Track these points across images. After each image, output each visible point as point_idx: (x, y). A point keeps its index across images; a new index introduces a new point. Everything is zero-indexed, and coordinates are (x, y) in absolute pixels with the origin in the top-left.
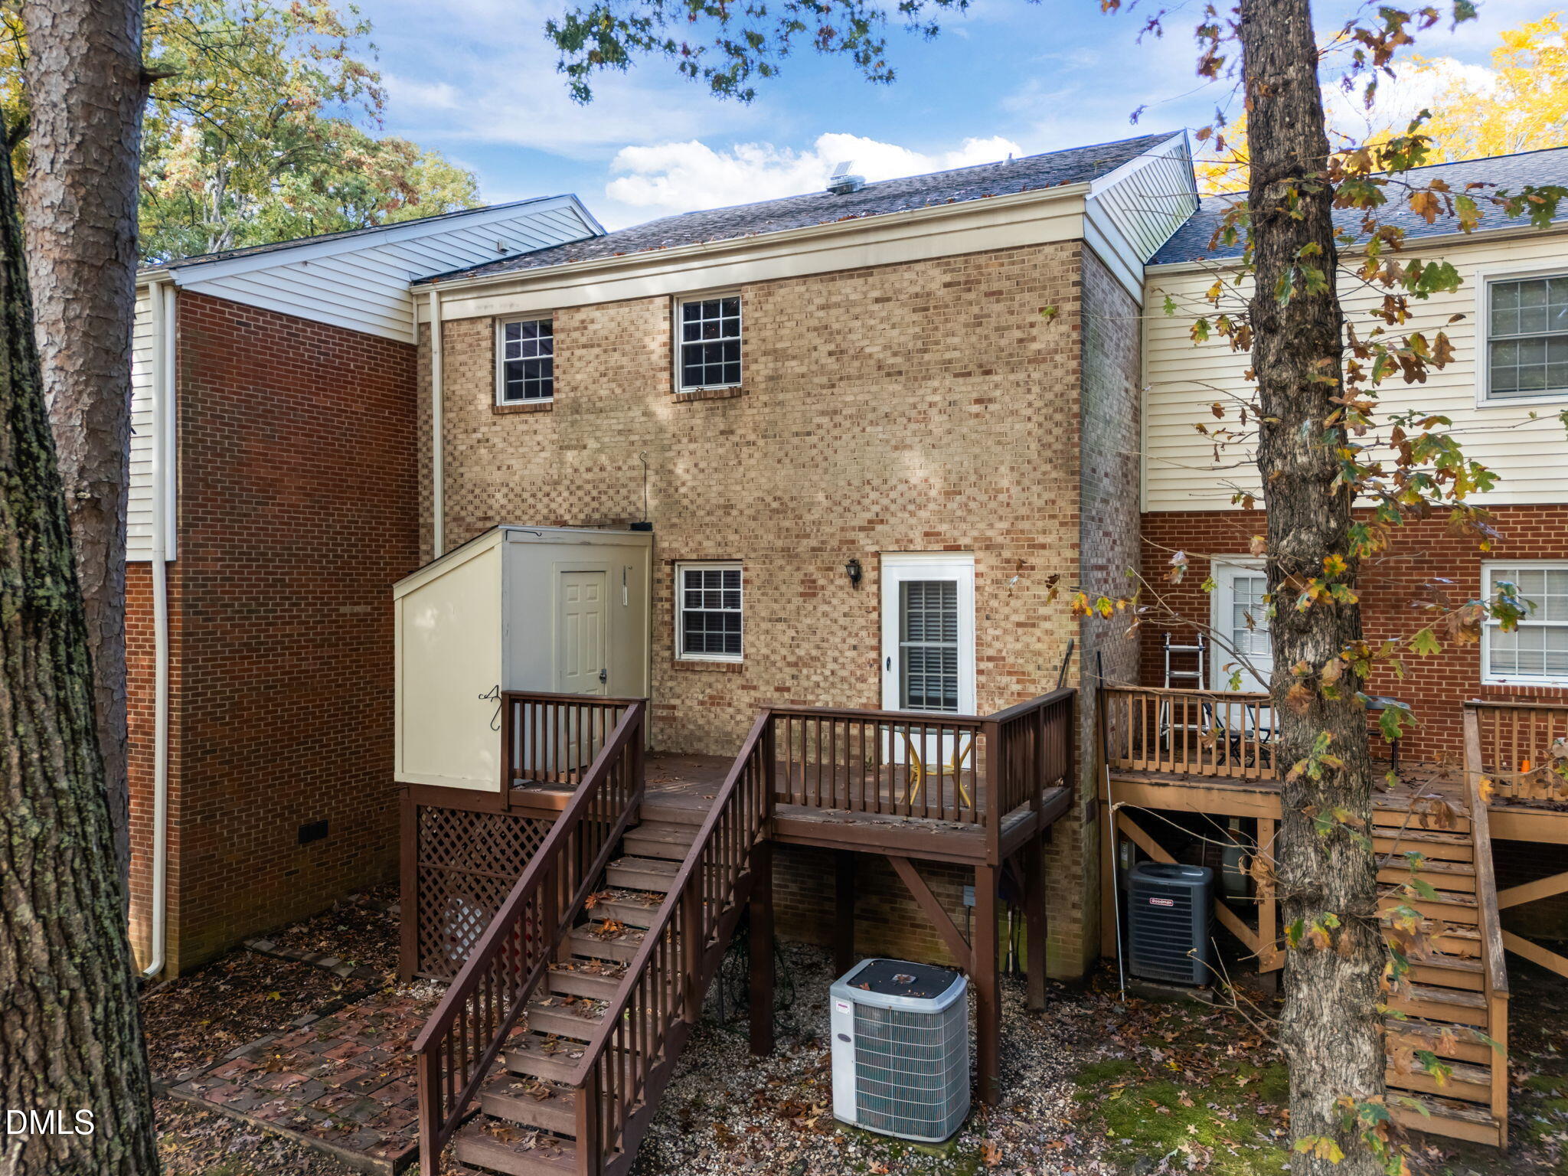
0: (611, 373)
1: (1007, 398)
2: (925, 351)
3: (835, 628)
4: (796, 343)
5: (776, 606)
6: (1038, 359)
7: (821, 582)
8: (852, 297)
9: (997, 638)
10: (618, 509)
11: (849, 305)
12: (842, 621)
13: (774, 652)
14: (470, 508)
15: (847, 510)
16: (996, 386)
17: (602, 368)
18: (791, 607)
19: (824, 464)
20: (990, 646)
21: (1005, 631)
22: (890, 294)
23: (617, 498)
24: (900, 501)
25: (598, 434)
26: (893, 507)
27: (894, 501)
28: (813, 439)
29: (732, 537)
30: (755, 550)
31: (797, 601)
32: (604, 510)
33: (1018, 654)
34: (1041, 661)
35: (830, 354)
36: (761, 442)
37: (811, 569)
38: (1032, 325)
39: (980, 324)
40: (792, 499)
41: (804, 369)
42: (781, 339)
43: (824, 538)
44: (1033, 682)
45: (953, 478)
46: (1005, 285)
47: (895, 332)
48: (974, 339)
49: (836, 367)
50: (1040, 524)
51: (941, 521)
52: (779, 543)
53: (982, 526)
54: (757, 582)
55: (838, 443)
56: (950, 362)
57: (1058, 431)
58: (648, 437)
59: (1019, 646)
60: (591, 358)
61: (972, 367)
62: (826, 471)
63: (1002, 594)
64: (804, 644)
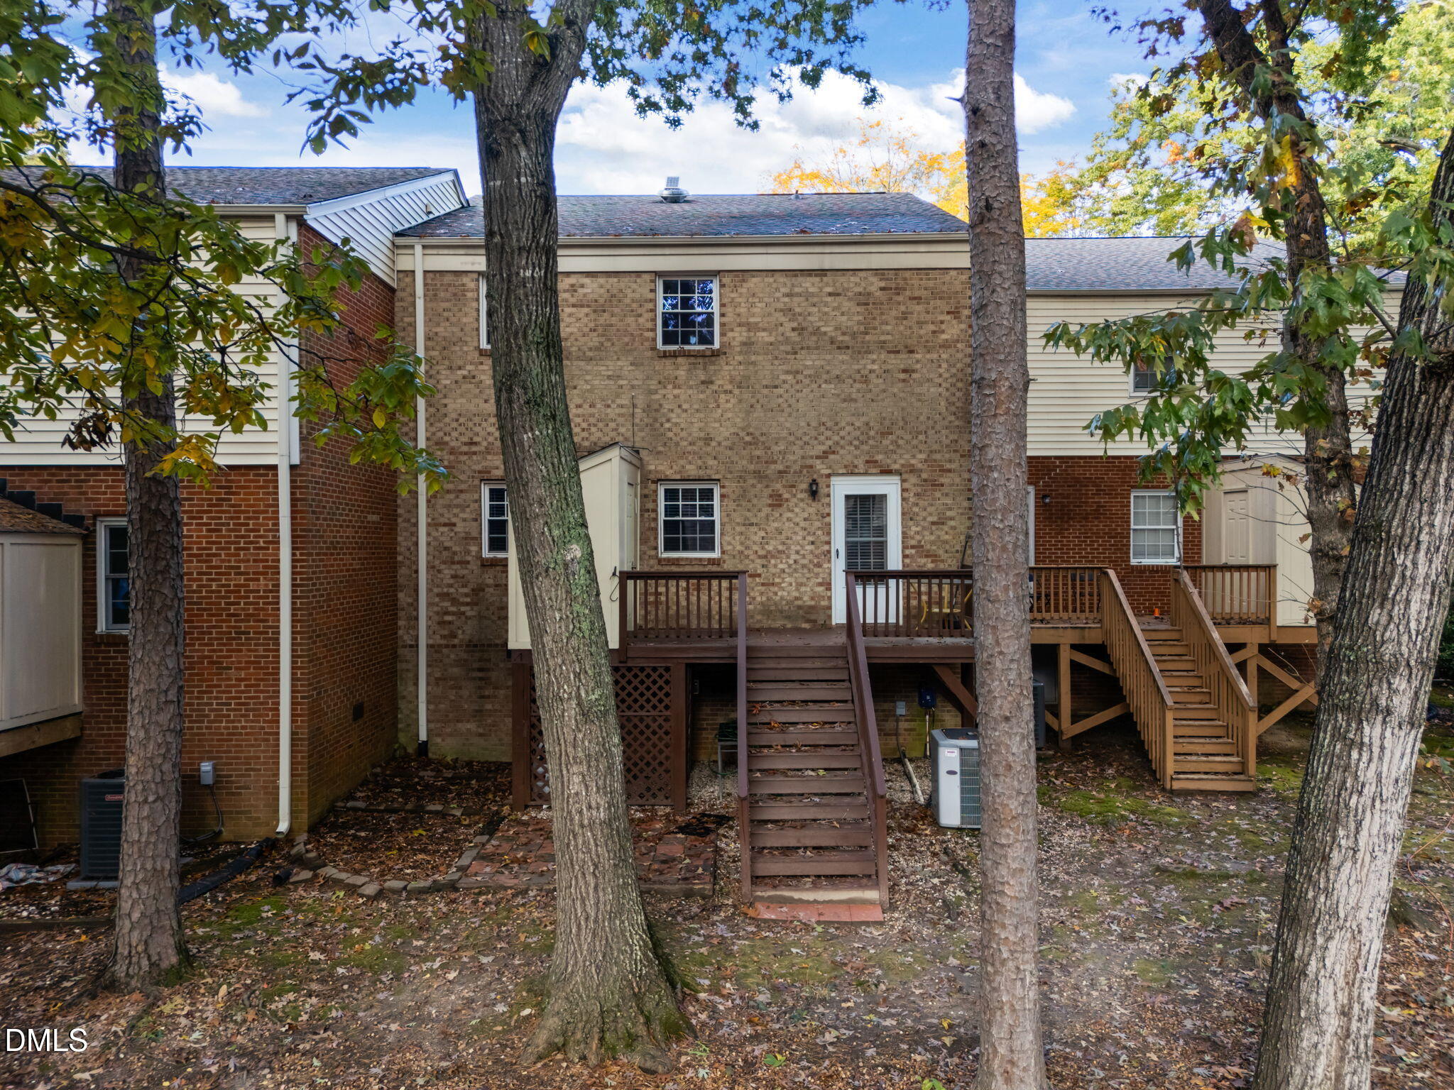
0: (600, 329)
1: (925, 371)
2: (867, 333)
3: (797, 529)
4: (766, 320)
5: (748, 514)
6: (945, 345)
7: (786, 496)
8: (811, 290)
9: (918, 533)
11: (807, 296)
12: (802, 524)
13: (747, 548)
15: (807, 443)
16: (918, 361)
17: (592, 325)
18: (763, 514)
19: (789, 410)
20: (912, 538)
21: (924, 528)
22: (840, 291)
23: (606, 430)
24: (848, 438)
25: (588, 378)
26: (842, 442)
27: (843, 438)
28: (780, 391)
29: (711, 462)
30: (731, 472)
31: (767, 510)
32: (593, 438)
33: (932, 543)
34: (947, 547)
35: (793, 329)
36: (736, 391)
37: (778, 486)
38: (942, 322)
39: (906, 318)
40: (762, 434)
41: (772, 339)
42: (753, 315)
43: (788, 464)
44: (943, 561)
45: (887, 423)
46: (923, 293)
47: (844, 318)
48: (902, 328)
49: (798, 339)
50: (947, 456)
51: (878, 453)
52: (752, 467)
53: (906, 456)
54: (733, 496)
55: (799, 395)
56: (884, 342)
57: (959, 394)
58: (635, 382)
59: (933, 538)
60: (581, 315)
61: (900, 347)
62: (790, 415)
63: (921, 503)
64: (773, 542)
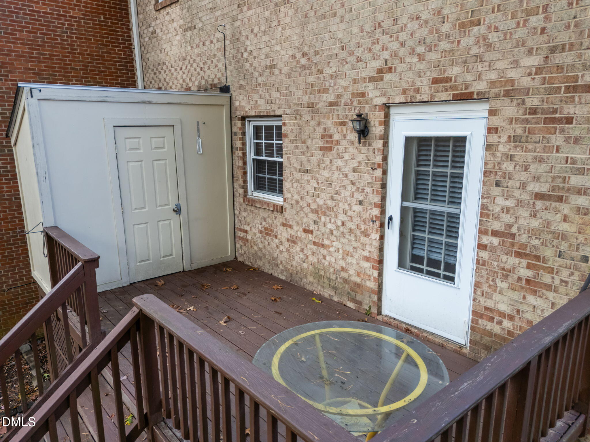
3: (346, 182)
5: (304, 159)
7: (336, 137)
9: (507, 210)
12: (352, 176)
13: (302, 198)
15: (359, 59)
18: (314, 160)
20: (497, 218)
21: (519, 203)
24: (410, 43)
25: (201, 14)
26: (402, 52)
27: (403, 44)
29: (276, 95)
30: (290, 107)
31: (319, 154)
33: (533, 233)
34: (564, 246)
37: (329, 123)
40: (316, 53)
43: (339, 92)
44: (551, 270)
51: (453, 63)
52: (306, 99)
53: (502, 65)
58: (225, 11)
59: (535, 223)
62: (342, 19)
63: (520, 155)
64: (323, 195)
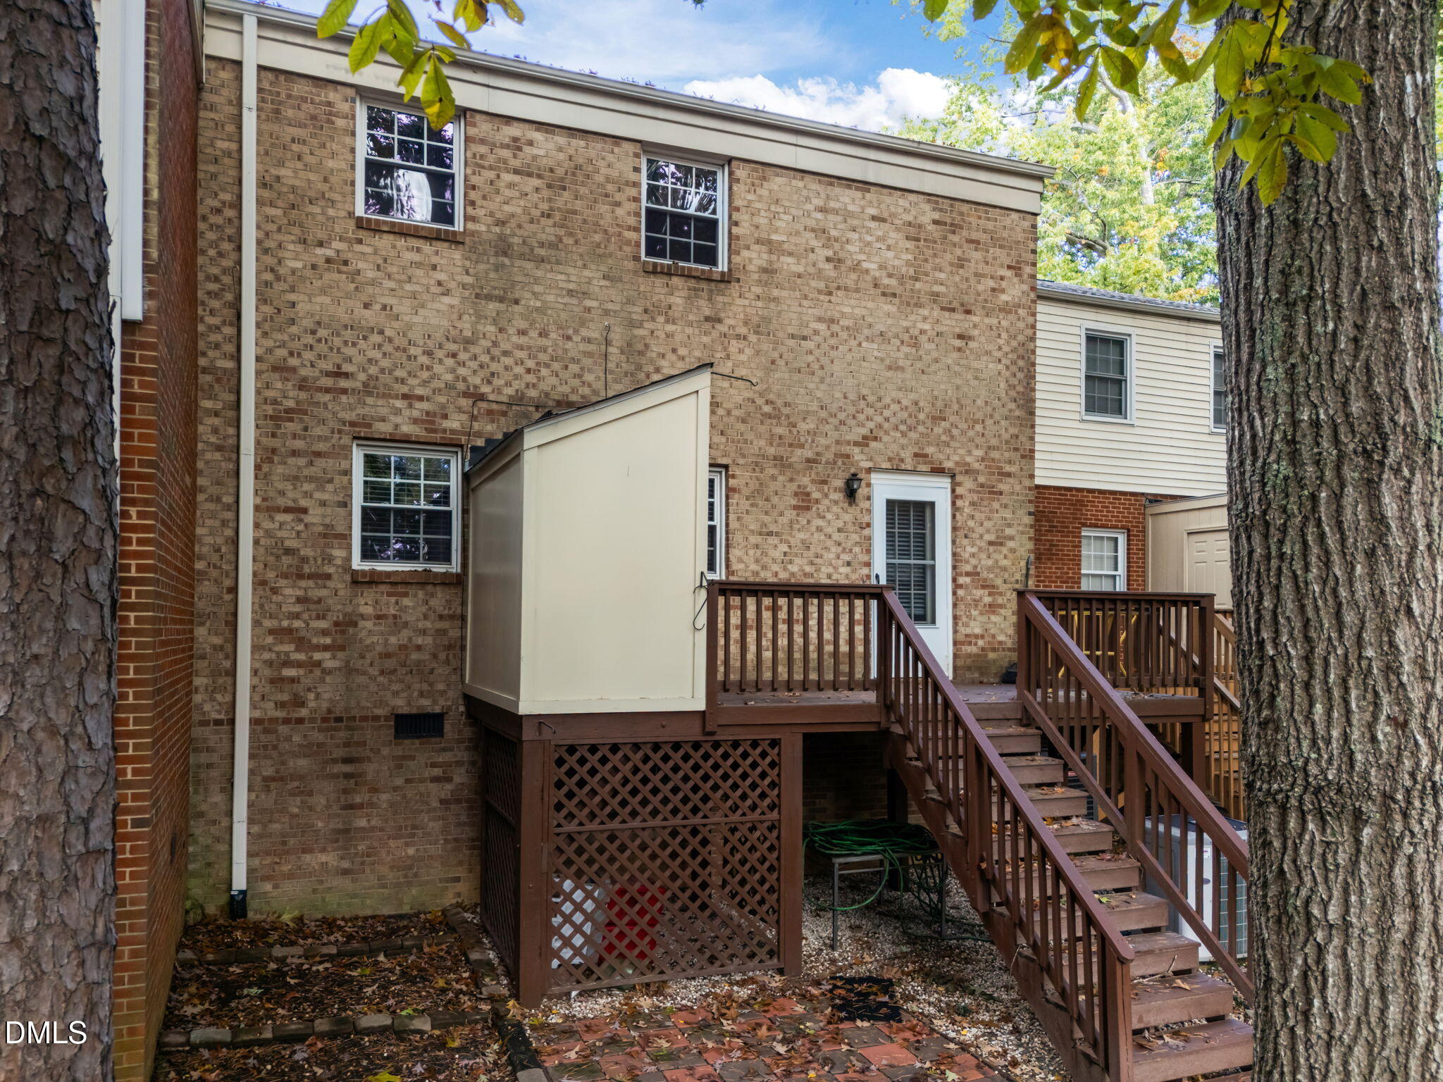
0: (557, 216)
1: (983, 339)
2: (917, 279)
3: (829, 543)
4: (793, 239)
5: (767, 519)
6: (1006, 309)
7: (816, 495)
8: (850, 208)
9: (973, 555)
10: (565, 389)
11: (847, 215)
12: (836, 536)
13: (764, 567)
14: (308, 355)
15: (842, 423)
16: (975, 326)
17: (545, 206)
18: (784, 520)
19: (820, 373)
20: (967, 562)
21: (980, 549)
22: (885, 215)
23: (564, 375)
24: (893, 420)
25: (537, 289)
26: (886, 425)
27: (887, 420)
28: (809, 345)
29: (717, 438)
30: (744, 456)
31: (790, 514)
32: (543, 386)
33: (990, 569)
34: (1006, 575)
35: (828, 260)
36: (753, 338)
37: (806, 480)
38: (1002, 278)
39: (962, 267)
40: (786, 404)
41: (800, 269)
42: (776, 231)
43: (820, 449)
44: (1001, 594)
45: (939, 404)
46: (983, 237)
47: (890, 254)
48: (957, 278)
49: (833, 274)
50: (1007, 455)
51: (929, 444)
52: (772, 451)
53: (962, 452)
54: (746, 491)
55: (833, 354)
56: (937, 294)
57: (1020, 375)
58: (610, 306)
59: (990, 562)
60: (528, 189)
61: (955, 304)
62: (822, 380)
63: (978, 515)
64: (797, 561)
